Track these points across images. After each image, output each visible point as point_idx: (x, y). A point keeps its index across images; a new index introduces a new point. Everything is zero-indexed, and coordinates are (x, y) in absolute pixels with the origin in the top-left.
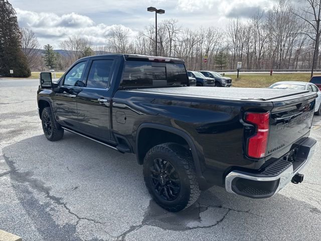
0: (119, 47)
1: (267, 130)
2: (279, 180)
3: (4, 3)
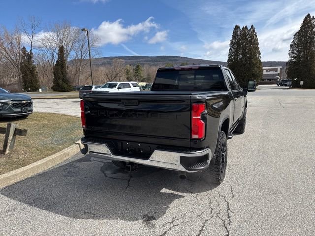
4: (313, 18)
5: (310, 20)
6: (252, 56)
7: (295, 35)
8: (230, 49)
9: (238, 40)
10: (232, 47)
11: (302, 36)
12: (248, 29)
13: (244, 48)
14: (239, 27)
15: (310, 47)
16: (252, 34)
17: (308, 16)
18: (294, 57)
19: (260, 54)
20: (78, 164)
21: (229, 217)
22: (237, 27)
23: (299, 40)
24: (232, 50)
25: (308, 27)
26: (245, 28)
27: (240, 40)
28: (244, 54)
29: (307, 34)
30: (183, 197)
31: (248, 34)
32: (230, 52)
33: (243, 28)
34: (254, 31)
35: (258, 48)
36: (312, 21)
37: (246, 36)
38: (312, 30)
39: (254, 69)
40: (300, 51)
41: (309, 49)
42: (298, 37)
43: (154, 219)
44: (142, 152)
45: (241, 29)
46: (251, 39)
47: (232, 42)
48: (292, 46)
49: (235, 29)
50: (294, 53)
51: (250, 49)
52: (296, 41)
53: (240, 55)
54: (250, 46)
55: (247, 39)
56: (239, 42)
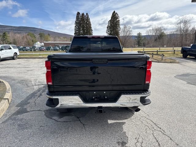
0: (183, 30)
1: (50, 70)
2: (58, 99)
4: (117, 13)
5: (115, 15)
6: (88, 32)
7: (109, 22)
8: (75, 26)
10: (77, 25)
11: (112, 23)
12: (85, 15)
13: (83, 27)
14: (80, 13)
16: (87, 19)
17: (114, 12)
18: (109, 34)
19: (92, 31)
20: (20, 116)
21: (160, 128)
22: (78, 13)
23: (111, 25)
25: (115, 18)
26: (83, 14)
27: (81, 21)
28: (83, 30)
29: (114, 22)
30: (125, 123)
31: (85, 18)
32: (75, 28)
33: (82, 14)
34: (88, 17)
35: (91, 27)
36: (116, 15)
38: (116, 20)
40: (111, 31)
41: (116, 30)
42: (110, 23)
43: (126, 143)
44: (106, 97)
45: (81, 15)
46: (87, 22)
47: (76, 22)
48: (107, 27)
49: (77, 14)
50: (109, 32)
51: (87, 27)
52: (109, 25)
53: (81, 30)
54: (86, 25)
55: (85, 21)
56: (80, 22)
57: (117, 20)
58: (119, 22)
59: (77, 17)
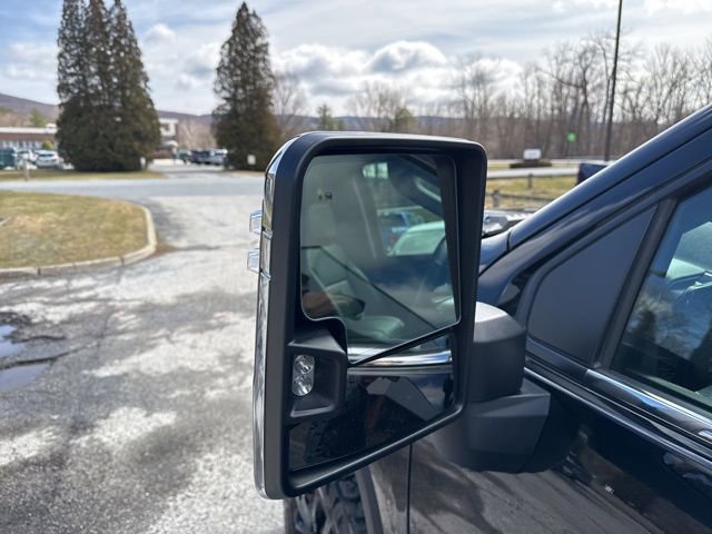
0: (473, 104)
3: (248, 15)
4: (254, 15)
5: (248, 20)
6: (128, 85)
7: (223, 47)
8: (61, 56)
9: (80, 30)
10: (66, 51)
11: (237, 51)
12: (108, 6)
13: (103, 60)
15: (255, 80)
16: (119, 23)
17: (244, 7)
18: (226, 99)
19: (147, 80)
23: (233, 61)
24: (65, 58)
25: (247, 33)
27: (87, 34)
28: (103, 74)
29: (244, 48)
31: (109, 21)
32: (60, 64)
34: (125, 16)
35: (140, 65)
36: (254, 21)
37: (103, 25)
38: (254, 42)
39: (138, 120)
40: (236, 86)
41: (254, 84)
42: (230, 53)
45: (88, 3)
46: (120, 37)
47: (63, 36)
48: (219, 70)
50: (223, 88)
51: (119, 62)
52: (226, 60)
53: (92, 75)
54: (118, 54)
55: (107, 35)
56: (84, 37)
57: (259, 41)
58: (266, 52)
59: (65, 11)
